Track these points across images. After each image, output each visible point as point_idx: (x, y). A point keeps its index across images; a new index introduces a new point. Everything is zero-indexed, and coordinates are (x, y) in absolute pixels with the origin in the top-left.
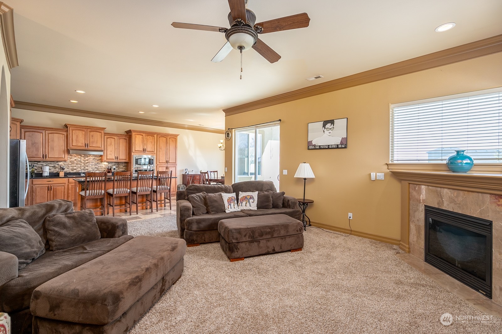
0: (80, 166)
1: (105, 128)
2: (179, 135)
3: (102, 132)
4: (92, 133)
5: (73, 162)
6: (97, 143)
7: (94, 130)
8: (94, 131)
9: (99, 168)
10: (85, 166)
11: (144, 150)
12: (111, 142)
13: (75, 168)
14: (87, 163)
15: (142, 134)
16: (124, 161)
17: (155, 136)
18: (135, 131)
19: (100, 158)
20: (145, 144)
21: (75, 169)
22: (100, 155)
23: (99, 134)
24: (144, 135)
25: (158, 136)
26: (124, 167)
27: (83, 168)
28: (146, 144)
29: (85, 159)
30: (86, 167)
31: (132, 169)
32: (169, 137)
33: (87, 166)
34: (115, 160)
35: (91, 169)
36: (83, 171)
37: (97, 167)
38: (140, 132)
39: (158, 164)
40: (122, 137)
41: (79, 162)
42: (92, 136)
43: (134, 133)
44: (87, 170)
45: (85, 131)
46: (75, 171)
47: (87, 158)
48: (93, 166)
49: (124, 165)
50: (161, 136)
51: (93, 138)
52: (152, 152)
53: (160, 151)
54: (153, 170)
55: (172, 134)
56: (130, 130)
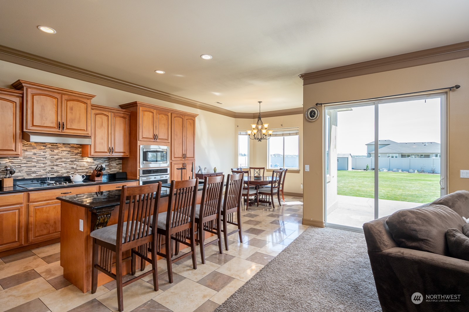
0: (43, 166)
1: (93, 96)
2: (198, 115)
3: (88, 102)
4: (70, 104)
5: (30, 158)
6: (79, 122)
7: (74, 98)
8: (73, 100)
9: (78, 168)
10: (54, 165)
11: (155, 137)
12: (102, 122)
13: (34, 169)
14: (57, 159)
15: (152, 110)
16: (121, 155)
17: (170, 114)
18: (143, 105)
19: (80, 150)
20: (156, 127)
21: (34, 172)
22: (81, 145)
23: (83, 106)
24: (155, 112)
25: (173, 115)
26: (119, 166)
27: (49, 169)
28: (157, 128)
29: (53, 153)
30: (55, 167)
31: (138, 168)
32: (186, 118)
33: (57, 165)
34: (108, 155)
35: (64, 171)
36: (49, 176)
37: (75, 166)
38: (151, 108)
39: (173, 159)
40: (120, 115)
41: (42, 159)
42: (72, 109)
43: (141, 108)
44: (57, 172)
45: (58, 97)
46: (33, 176)
47: (56, 151)
48: (68, 166)
49: (118, 163)
50: (176, 116)
51: (72, 113)
52: (164, 141)
53: (175, 140)
54: (167, 169)
55: (190, 114)
56: (136, 101)
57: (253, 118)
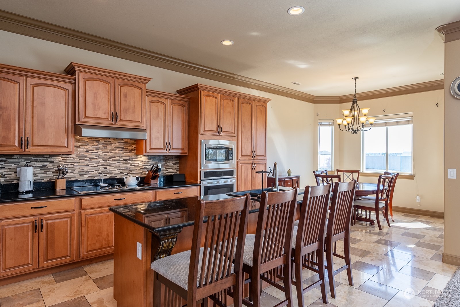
0: (96, 165)
1: (148, 80)
2: (271, 99)
3: (143, 86)
4: (124, 89)
5: (83, 155)
6: (133, 112)
7: (128, 82)
8: (127, 85)
9: (132, 169)
10: (107, 165)
11: (219, 129)
12: (159, 112)
13: (86, 169)
14: (110, 158)
15: (215, 94)
16: (178, 152)
17: (236, 99)
18: (205, 89)
19: (134, 146)
20: (220, 116)
21: (87, 173)
22: (135, 140)
23: (137, 91)
24: (219, 96)
25: (240, 100)
26: (176, 166)
27: (101, 169)
28: (222, 117)
29: (106, 150)
30: (108, 167)
31: (199, 170)
32: (257, 104)
33: (110, 165)
34: (164, 152)
35: (117, 172)
36: (102, 177)
37: (128, 166)
38: (214, 92)
39: (240, 158)
40: (178, 102)
41: (94, 157)
42: (125, 96)
43: (203, 93)
44: (110, 173)
45: (111, 82)
46: (86, 177)
47: (109, 148)
48: (121, 165)
49: (174, 162)
50: (244, 101)
51: (126, 101)
52: (229, 135)
53: (243, 132)
54: (233, 171)
55: (261, 98)
56: (198, 84)
57: (340, 103)
